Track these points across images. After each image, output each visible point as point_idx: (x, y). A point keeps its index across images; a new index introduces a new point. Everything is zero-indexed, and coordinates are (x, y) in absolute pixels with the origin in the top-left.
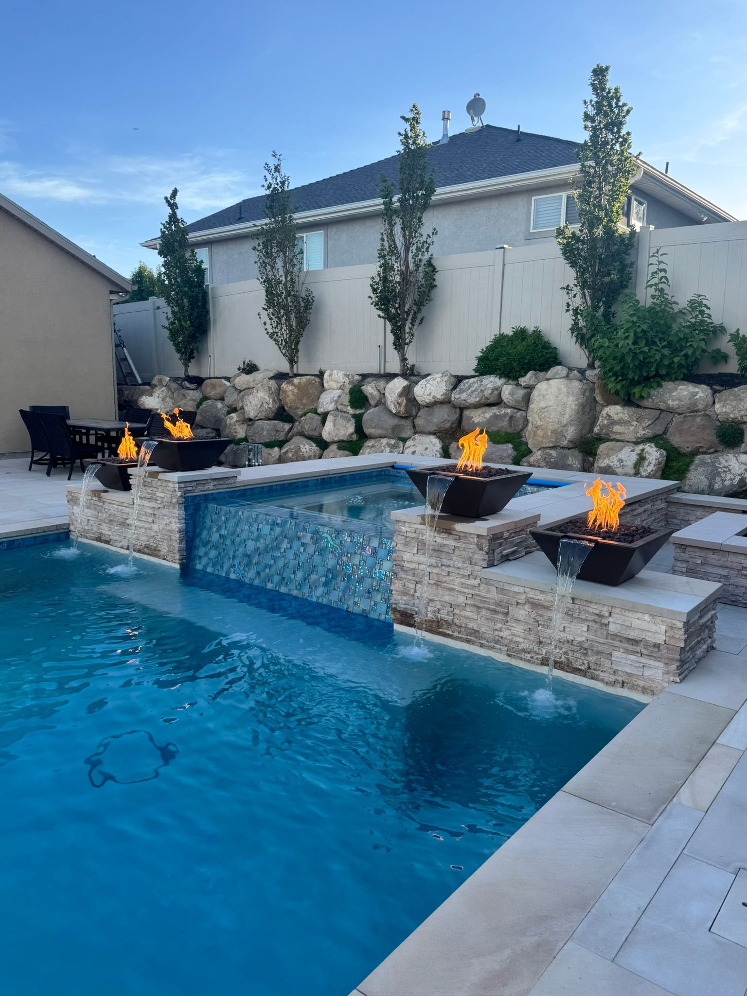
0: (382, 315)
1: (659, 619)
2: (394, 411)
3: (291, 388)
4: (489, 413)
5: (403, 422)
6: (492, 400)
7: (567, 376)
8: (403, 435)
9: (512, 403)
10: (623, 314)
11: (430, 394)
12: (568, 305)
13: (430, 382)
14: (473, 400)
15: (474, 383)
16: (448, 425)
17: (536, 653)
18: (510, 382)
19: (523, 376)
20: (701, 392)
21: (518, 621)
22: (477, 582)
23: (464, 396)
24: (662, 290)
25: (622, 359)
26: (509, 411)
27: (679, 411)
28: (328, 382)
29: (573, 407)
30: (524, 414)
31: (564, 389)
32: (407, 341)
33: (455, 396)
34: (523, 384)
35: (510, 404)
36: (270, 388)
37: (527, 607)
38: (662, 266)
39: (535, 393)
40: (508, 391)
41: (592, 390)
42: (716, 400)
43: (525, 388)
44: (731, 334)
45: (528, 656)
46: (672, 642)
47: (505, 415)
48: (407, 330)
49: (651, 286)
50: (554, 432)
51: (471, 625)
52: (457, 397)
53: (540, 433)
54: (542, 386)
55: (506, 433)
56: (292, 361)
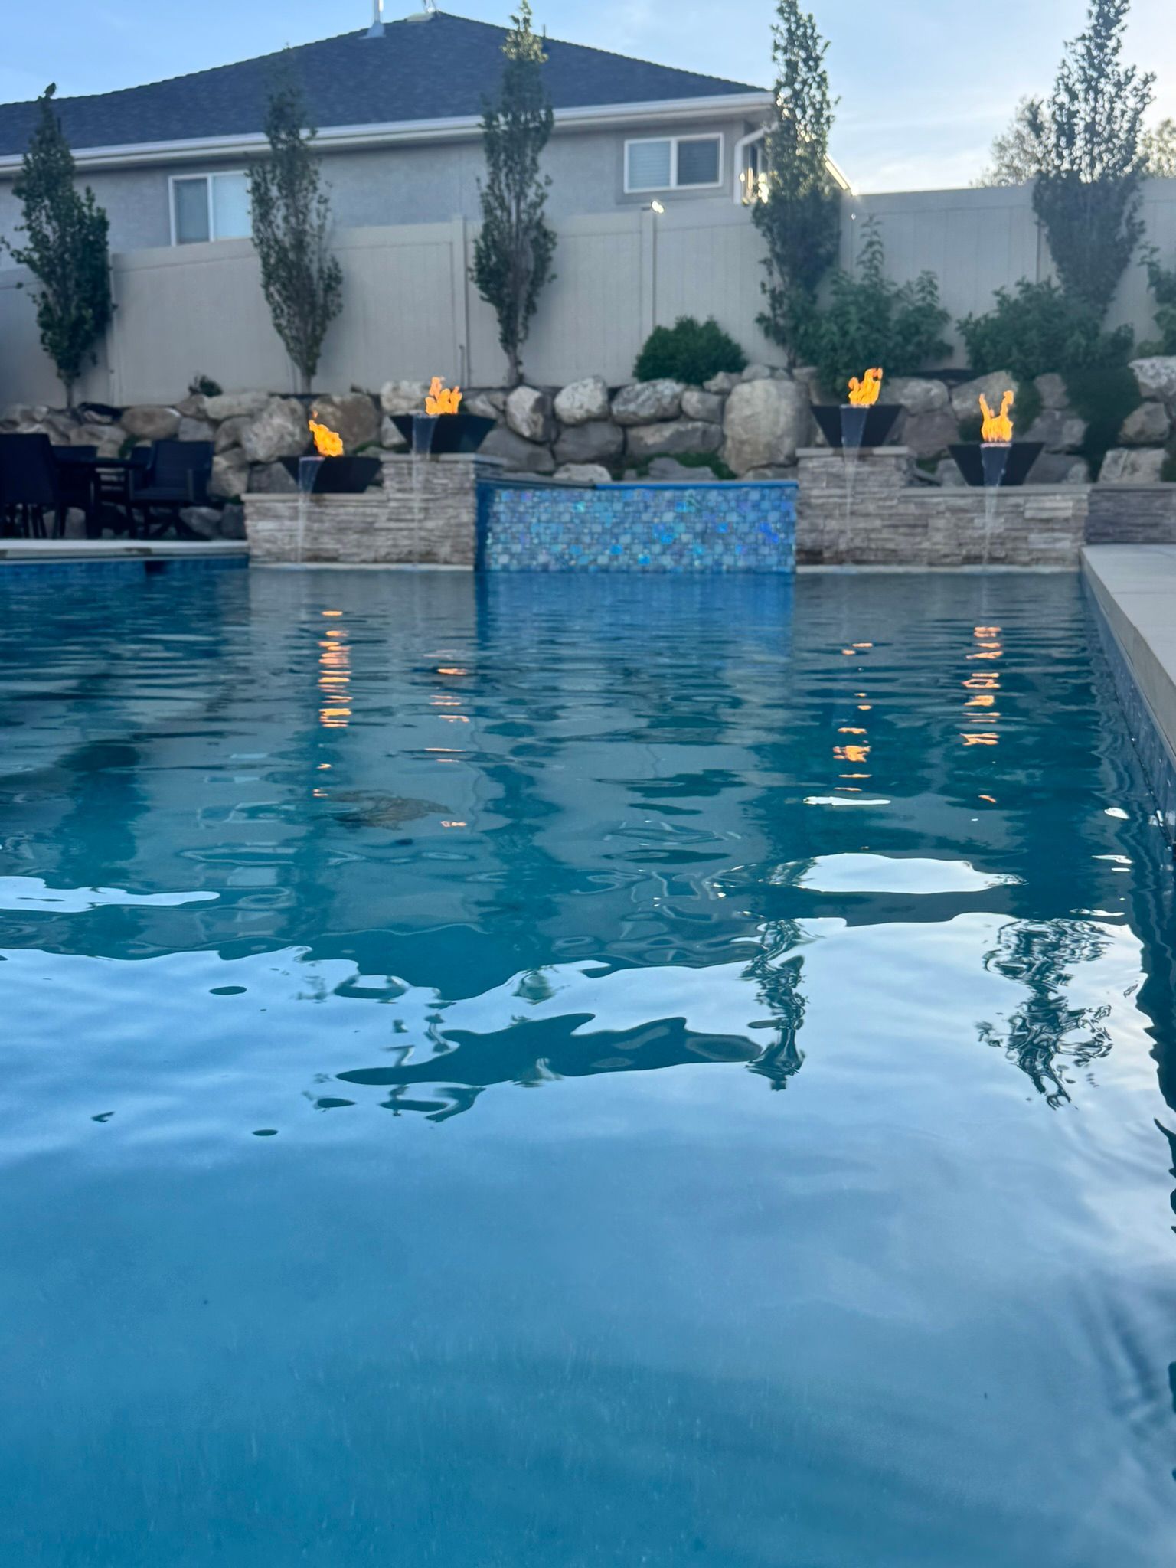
0: (485, 296)
1: (1068, 497)
2: (527, 433)
3: (330, 409)
4: (668, 430)
5: (538, 450)
6: (672, 411)
7: (772, 376)
8: (541, 468)
9: (703, 414)
10: (826, 299)
11: (581, 407)
12: (763, 285)
13: (581, 389)
14: (646, 412)
15: (643, 390)
16: (613, 448)
17: (957, 555)
18: (692, 387)
19: (709, 378)
20: (936, 389)
21: (938, 530)
22: (895, 502)
23: (632, 407)
24: (876, 268)
25: (851, 348)
26: (699, 424)
27: (913, 412)
28: (390, 400)
29: (789, 412)
30: (719, 427)
31: (773, 390)
32: (521, 335)
33: (617, 408)
34: (714, 388)
35: (698, 416)
36: (293, 411)
37: (948, 515)
38: (875, 238)
39: (734, 399)
40: (692, 399)
41: (808, 393)
42: (954, 396)
43: (717, 393)
44: (959, 321)
45: (948, 560)
46: (1079, 513)
47: (695, 430)
48: (520, 319)
49: (862, 262)
50: (768, 445)
51: (891, 546)
52: (622, 408)
53: (747, 449)
54: (743, 390)
55: (699, 455)
56: (309, 371)
